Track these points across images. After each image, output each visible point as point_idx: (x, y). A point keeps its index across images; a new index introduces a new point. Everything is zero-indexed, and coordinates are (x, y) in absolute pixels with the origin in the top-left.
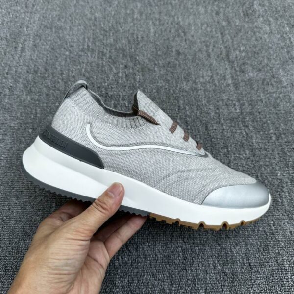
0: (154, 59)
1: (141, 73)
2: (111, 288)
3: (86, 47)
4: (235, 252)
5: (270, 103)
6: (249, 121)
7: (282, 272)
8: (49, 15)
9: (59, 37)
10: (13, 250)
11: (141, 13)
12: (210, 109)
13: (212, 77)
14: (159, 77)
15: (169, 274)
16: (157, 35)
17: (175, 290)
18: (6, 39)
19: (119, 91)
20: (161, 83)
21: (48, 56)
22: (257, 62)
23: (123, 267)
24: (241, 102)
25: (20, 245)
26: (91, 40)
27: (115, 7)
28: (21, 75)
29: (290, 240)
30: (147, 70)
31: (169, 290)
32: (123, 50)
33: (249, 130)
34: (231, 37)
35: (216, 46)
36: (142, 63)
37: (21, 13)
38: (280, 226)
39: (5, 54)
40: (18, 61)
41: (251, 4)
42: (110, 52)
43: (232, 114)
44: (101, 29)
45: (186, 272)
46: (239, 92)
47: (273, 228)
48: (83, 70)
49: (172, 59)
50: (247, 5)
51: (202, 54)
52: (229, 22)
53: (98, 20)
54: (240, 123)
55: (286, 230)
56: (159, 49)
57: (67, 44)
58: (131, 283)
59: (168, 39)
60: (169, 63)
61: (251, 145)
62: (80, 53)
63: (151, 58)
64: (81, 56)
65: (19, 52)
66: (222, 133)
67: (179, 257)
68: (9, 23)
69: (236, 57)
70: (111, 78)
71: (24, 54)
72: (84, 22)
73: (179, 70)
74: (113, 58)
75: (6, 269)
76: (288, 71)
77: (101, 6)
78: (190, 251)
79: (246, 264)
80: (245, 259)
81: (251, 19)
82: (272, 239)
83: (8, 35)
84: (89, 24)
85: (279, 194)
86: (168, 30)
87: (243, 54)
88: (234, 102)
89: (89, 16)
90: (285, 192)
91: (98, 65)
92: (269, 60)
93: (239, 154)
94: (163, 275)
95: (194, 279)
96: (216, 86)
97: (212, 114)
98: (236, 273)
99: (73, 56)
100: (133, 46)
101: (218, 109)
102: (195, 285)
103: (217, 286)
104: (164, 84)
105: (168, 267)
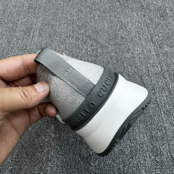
0: (108, 41)
1: (101, 48)
2: (88, 167)
3: (69, 35)
4: (162, 149)
8: (47, 18)
9: (53, 30)
10: (31, 143)
11: (99, 17)
12: (143, 68)
13: (143, 50)
14: (111, 51)
15: (122, 160)
16: (109, 28)
17: (127, 170)
18: (24, 31)
19: (88, 58)
20: (113, 54)
21: (47, 40)
23: (95, 155)
24: (161, 64)
25: (35, 141)
26: (71, 31)
27: (84, 14)
28: (33, 50)
30: (104, 47)
32: (90, 36)
33: (167, 80)
35: (145, 33)
36: (101, 43)
37: (31, 17)
39: (23, 39)
40: (31, 43)
41: (165, 10)
42: (82, 38)
43: (156, 71)
44: (77, 25)
45: (133, 159)
48: (67, 47)
49: (119, 41)
50: (162, 10)
51: (136, 38)
52: (152, 21)
53: (75, 20)
54: (161, 76)
56: (111, 35)
57: (58, 34)
58: (100, 164)
59: (116, 30)
60: (117, 43)
61: (169, 89)
63: (106, 40)
64: (66, 40)
65: (31, 38)
66: (151, 81)
67: (128, 150)
68: (25, 23)
69: (157, 40)
70: (83, 51)
71: (34, 39)
72: (67, 21)
73: (123, 47)
74: (84, 40)
75: (27, 154)
77: (76, 13)
78: (134, 147)
79: (169, 156)
81: (165, 18)
83: (25, 29)
84: (69, 23)
86: (116, 25)
87: (161, 38)
88: (157, 65)
89: (70, 18)
91: (76, 45)
93: (162, 94)
94: (119, 160)
95: (138, 164)
96: (145, 56)
97: (144, 71)
98: (163, 161)
99: (61, 40)
100: (96, 34)
101: (147, 68)
102: (138, 167)
103: (152, 169)
104: (114, 54)
105: (122, 156)
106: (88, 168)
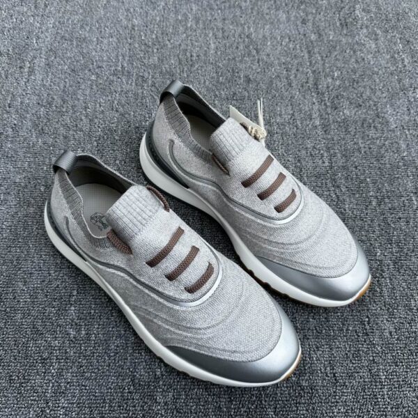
0: (214, 88)
2: (150, 405)
3: (120, 68)
4: (315, 359)
5: (371, 153)
6: (341, 179)
7: (376, 386)
8: (68, 20)
9: (82, 53)
10: (19, 353)
11: (197, 20)
12: (288, 160)
13: (293, 115)
16: (219, 53)
17: (235, 409)
18: (8, 54)
21: (67, 80)
22: (357, 94)
23: (166, 378)
24: (332, 151)
25: (29, 347)
26: (127, 58)
27: (161, 11)
28: (29, 109)
29: (389, 344)
31: (227, 408)
32: (171, 74)
33: (341, 191)
34: (322, 57)
35: (301, 69)
37: (28, 16)
38: (377, 324)
39: (7, 77)
40: (24, 87)
41: (352, 9)
42: (153, 77)
43: (318, 169)
44: (141, 42)
46: (329, 137)
47: (368, 327)
48: (116, 102)
49: (240, 88)
50: (346, 10)
51: (280, 81)
52: (320, 35)
53: (136, 29)
54: (328, 181)
55: (385, 329)
56: (222, 73)
57: (93, 64)
58: (177, 399)
59: (234, 59)
60: (234, 94)
62: (111, 77)
63: (210, 86)
64: (113, 81)
68: (11, 31)
69: (328, 87)
71: (33, 77)
72: (118, 31)
74: (157, 85)
75: (11, 380)
76: (399, 107)
77: (142, 8)
79: (329, 375)
80: (328, 368)
81: (351, 31)
82: (365, 342)
83: (10, 49)
84: (123, 35)
85: (378, 281)
86: (235, 44)
87: (338, 83)
88: (322, 152)
89: (125, 22)
90: (385, 278)
91: (136, 95)
92: (373, 91)
95: (260, 394)
96: (297, 129)
98: (315, 386)
99: (101, 81)
100: (186, 69)
102: (261, 402)
103: (291, 404)
106: (149, 409)
